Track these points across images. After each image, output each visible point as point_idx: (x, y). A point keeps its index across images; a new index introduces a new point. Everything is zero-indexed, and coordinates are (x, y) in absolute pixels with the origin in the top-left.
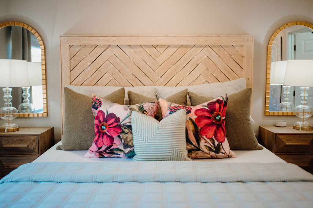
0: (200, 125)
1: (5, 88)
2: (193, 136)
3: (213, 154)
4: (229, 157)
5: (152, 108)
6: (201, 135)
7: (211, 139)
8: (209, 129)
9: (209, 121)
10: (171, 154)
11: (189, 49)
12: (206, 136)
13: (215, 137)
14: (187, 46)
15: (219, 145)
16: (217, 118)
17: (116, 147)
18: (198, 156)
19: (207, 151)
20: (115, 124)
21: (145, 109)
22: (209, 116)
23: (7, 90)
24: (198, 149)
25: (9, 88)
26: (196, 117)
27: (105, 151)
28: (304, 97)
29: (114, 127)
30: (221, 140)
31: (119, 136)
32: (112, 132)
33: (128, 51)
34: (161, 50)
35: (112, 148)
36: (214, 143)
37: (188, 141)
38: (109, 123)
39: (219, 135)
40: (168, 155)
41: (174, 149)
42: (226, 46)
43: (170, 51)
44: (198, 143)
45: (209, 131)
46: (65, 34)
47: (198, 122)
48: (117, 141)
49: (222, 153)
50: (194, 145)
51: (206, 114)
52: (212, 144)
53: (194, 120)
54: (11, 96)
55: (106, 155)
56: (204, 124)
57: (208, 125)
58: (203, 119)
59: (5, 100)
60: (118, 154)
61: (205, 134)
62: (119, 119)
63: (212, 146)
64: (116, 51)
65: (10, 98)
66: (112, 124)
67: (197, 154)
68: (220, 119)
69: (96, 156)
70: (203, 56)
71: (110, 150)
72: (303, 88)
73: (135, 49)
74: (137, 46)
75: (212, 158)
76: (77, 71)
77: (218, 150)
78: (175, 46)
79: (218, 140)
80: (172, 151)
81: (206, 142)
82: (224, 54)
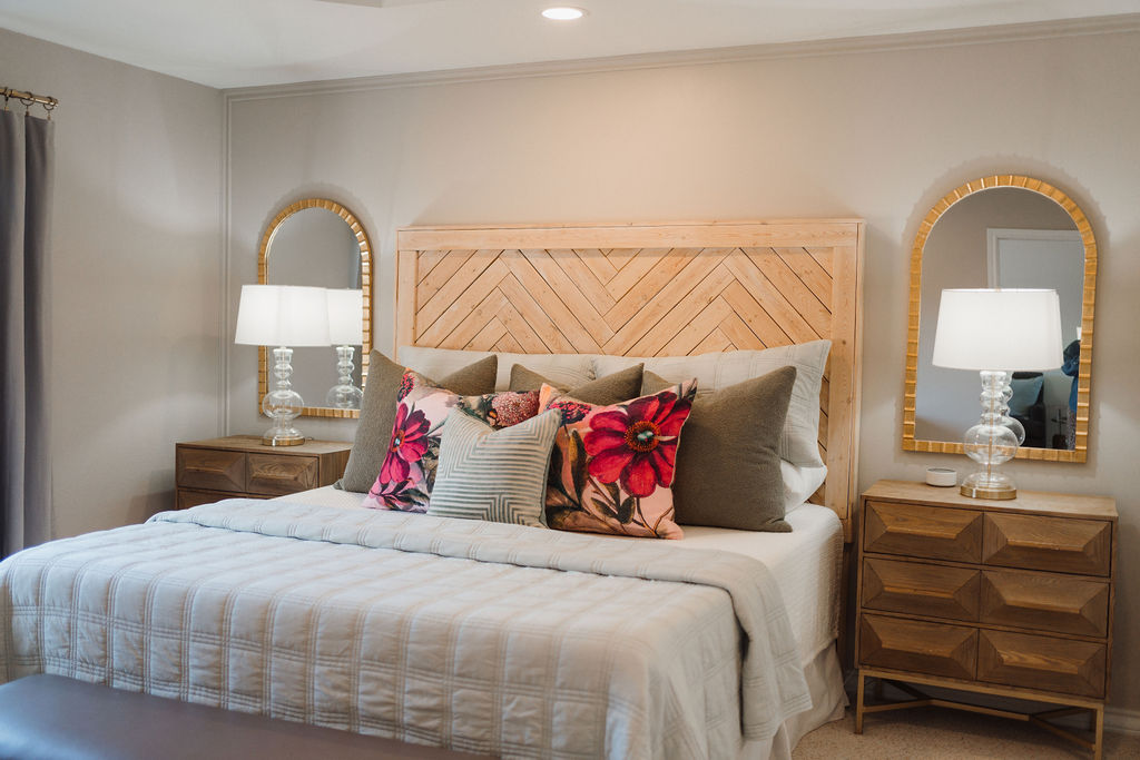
0: (591, 450)
1: (278, 347)
2: (571, 475)
3: (614, 522)
4: (658, 535)
5: (516, 405)
6: (590, 473)
7: (611, 486)
8: (612, 462)
9: (618, 442)
10: (488, 506)
11: (689, 259)
12: (600, 478)
13: (623, 482)
14: (683, 252)
15: (629, 502)
16: (642, 437)
17: (413, 487)
18: (580, 523)
19: (600, 515)
20: (417, 436)
21: (494, 405)
22: (620, 429)
23: (281, 353)
24: (578, 507)
25: (288, 348)
26: (589, 429)
27: (394, 493)
28: (992, 400)
29: (415, 442)
30: (639, 492)
31: (419, 463)
32: (409, 451)
33: (543, 263)
34: (619, 261)
35: (406, 488)
36: (616, 496)
37: (553, 482)
38: (409, 432)
39: (634, 478)
40: (483, 509)
41: (497, 496)
42: (787, 251)
43: (642, 264)
44: (579, 491)
45: (610, 466)
46: (413, 225)
47: (590, 442)
48: (414, 473)
49: (635, 521)
50: (569, 497)
51: (617, 425)
52: (610, 498)
53: (583, 438)
54: (289, 367)
55: (400, 505)
56: (601, 449)
57: (610, 452)
58: (602, 436)
59: (278, 375)
60: (419, 504)
61: (598, 472)
62: (429, 423)
63: (611, 503)
64: (517, 265)
65: (289, 370)
66: (412, 435)
67: (576, 518)
68: (650, 440)
69: (380, 503)
70: (725, 278)
71: (403, 493)
72: (989, 373)
73: (560, 260)
74: (565, 251)
75: (614, 532)
76: (430, 312)
77: (625, 513)
78: (654, 252)
79: (628, 490)
80: (492, 501)
81: (598, 491)
82: (780, 273)
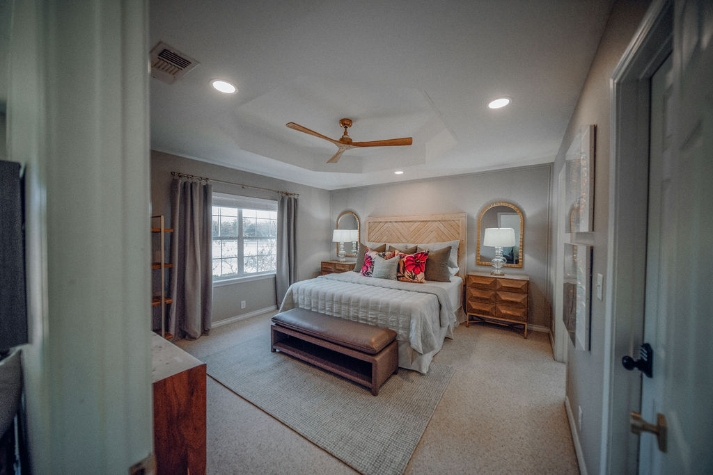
0: (406, 264)
1: (341, 242)
2: (402, 269)
3: (411, 280)
4: (421, 283)
5: (390, 254)
6: (406, 269)
7: (411, 272)
9: (412, 263)
11: (427, 223)
12: (408, 270)
13: (413, 271)
14: (426, 221)
15: (415, 275)
16: (417, 261)
17: (369, 271)
19: (408, 278)
20: (370, 261)
21: (386, 255)
22: (412, 260)
24: (404, 276)
25: (343, 242)
26: (406, 260)
27: (365, 273)
28: (499, 253)
30: (417, 273)
31: (370, 266)
32: (368, 264)
33: (395, 224)
34: (412, 223)
36: (412, 274)
37: (398, 271)
38: (368, 260)
39: (416, 270)
40: (383, 276)
42: (449, 220)
43: (417, 224)
44: (404, 273)
45: (410, 268)
46: (368, 217)
47: (406, 262)
48: (369, 269)
49: (416, 280)
50: (402, 274)
53: (404, 261)
54: (343, 246)
55: (366, 275)
56: (408, 264)
57: (410, 265)
58: (409, 261)
59: (341, 248)
60: (370, 275)
62: (372, 258)
63: (411, 276)
64: (390, 225)
67: (403, 279)
68: (419, 262)
69: (362, 275)
70: (435, 227)
71: (367, 273)
72: (498, 247)
73: (399, 223)
74: (400, 221)
75: (411, 282)
76: (372, 234)
77: (414, 278)
78: (419, 221)
79: (415, 273)
81: (408, 273)
82: (448, 226)
